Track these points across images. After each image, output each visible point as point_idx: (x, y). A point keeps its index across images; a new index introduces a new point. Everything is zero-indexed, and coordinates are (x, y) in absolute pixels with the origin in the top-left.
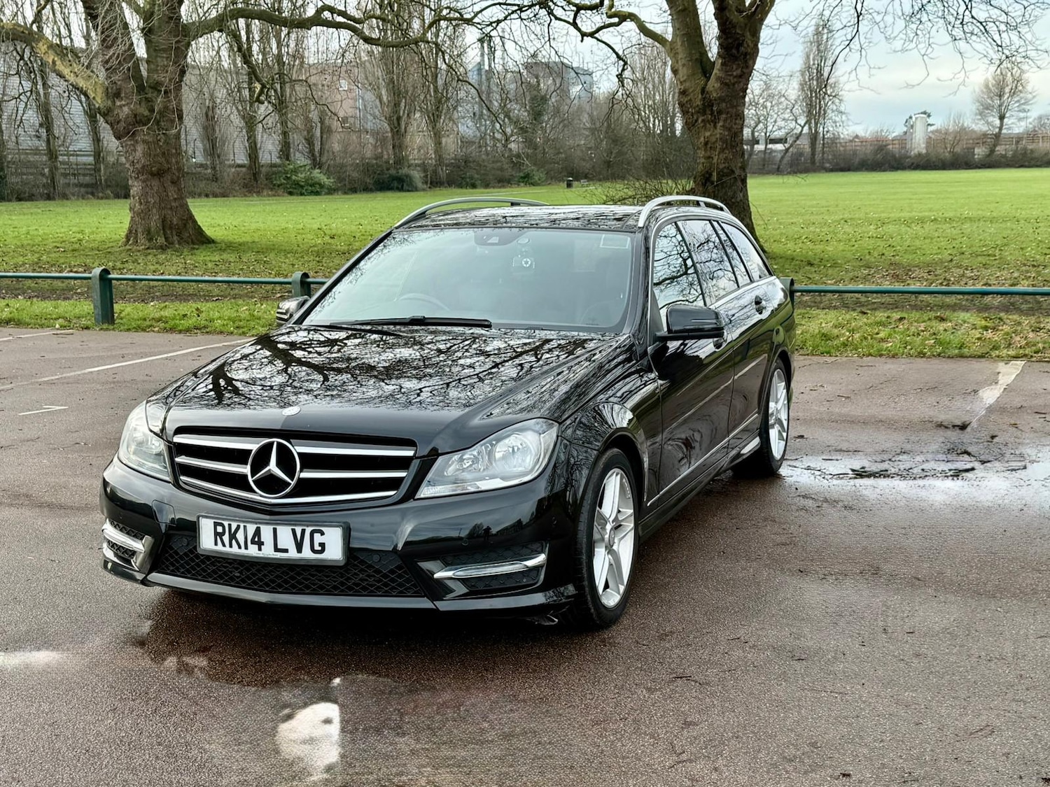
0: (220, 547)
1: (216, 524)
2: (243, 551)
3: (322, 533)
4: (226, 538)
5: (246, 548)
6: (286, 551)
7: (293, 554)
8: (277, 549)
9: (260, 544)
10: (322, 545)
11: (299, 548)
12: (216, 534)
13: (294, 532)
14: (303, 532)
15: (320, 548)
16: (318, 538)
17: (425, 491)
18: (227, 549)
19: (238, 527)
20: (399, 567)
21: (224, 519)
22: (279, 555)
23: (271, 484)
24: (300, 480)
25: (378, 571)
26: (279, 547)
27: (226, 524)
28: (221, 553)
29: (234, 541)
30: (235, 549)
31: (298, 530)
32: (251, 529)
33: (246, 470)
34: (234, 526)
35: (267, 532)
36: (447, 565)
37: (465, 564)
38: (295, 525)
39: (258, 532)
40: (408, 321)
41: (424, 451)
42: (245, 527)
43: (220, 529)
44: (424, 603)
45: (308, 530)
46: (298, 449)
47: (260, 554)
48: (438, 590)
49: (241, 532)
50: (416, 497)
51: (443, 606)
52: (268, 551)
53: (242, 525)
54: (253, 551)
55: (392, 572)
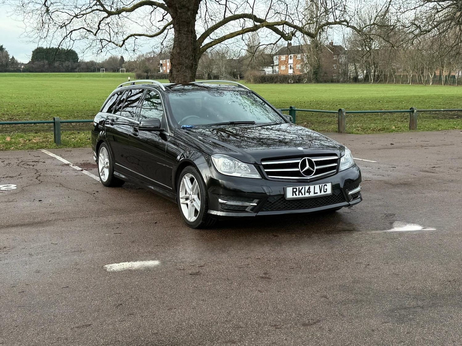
0: (295, 196)
1: (293, 189)
2: (304, 196)
4: (297, 193)
5: (305, 194)
6: (317, 193)
7: (319, 194)
8: (315, 193)
12: (293, 192)
13: (320, 186)
14: (322, 186)
18: (298, 196)
19: (302, 188)
20: (340, 193)
21: (296, 186)
23: (308, 172)
27: (298, 188)
29: (300, 193)
30: (301, 196)
32: (307, 187)
34: (301, 188)
39: (309, 188)
42: (305, 187)
43: (295, 190)
45: (323, 185)
46: (314, 160)
47: (310, 196)
49: (303, 189)
52: (312, 194)
53: (304, 187)
54: (307, 195)
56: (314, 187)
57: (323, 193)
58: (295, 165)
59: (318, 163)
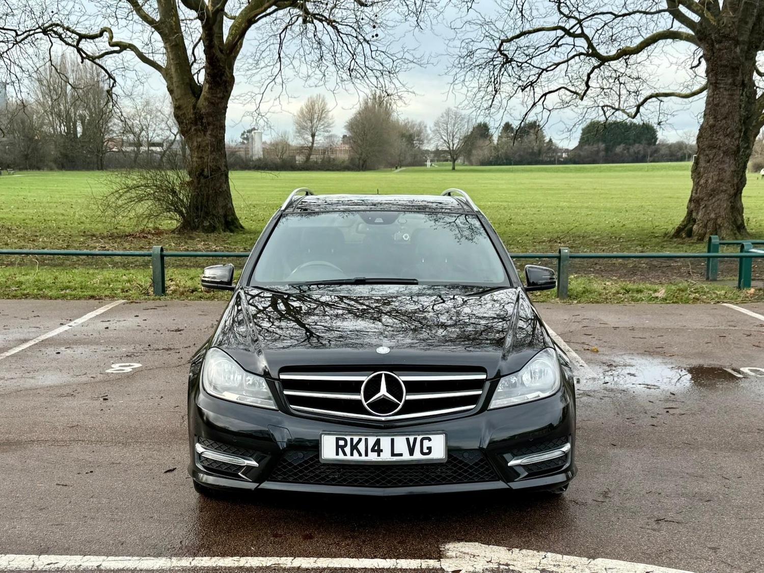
0: (341, 456)
1: (338, 440)
2: (363, 458)
3: (430, 440)
4: (348, 449)
5: (366, 455)
6: (401, 455)
7: (406, 457)
8: (393, 454)
9: (379, 451)
10: (429, 448)
11: (411, 452)
12: (338, 446)
13: (408, 440)
14: (415, 439)
15: (427, 451)
16: (426, 443)
17: (494, 404)
18: (349, 457)
19: (360, 440)
20: (481, 461)
21: (346, 435)
22: (395, 458)
23: (383, 406)
24: (406, 401)
25: (466, 465)
26: (395, 453)
27: (348, 438)
28: (343, 461)
29: (355, 452)
30: (356, 457)
31: (411, 439)
32: (372, 440)
33: (360, 397)
34: (356, 439)
35: (385, 442)
36: (515, 456)
37: (525, 454)
38: (409, 435)
39: (378, 442)
40: (354, 281)
41: (492, 374)
43: (342, 443)
44: (500, 485)
45: (419, 438)
46: (402, 378)
47: (379, 459)
48: (511, 474)
49: (363, 442)
50: (488, 408)
51: (516, 485)
52: (386, 456)
53: (363, 438)
54: (373, 457)
55: (476, 464)
56: (392, 440)
57: (417, 455)
58: (354, 387)
59: (413, 387)
